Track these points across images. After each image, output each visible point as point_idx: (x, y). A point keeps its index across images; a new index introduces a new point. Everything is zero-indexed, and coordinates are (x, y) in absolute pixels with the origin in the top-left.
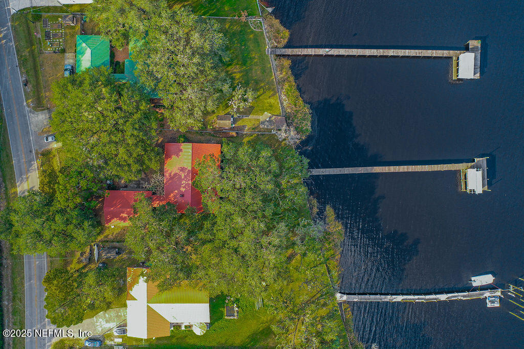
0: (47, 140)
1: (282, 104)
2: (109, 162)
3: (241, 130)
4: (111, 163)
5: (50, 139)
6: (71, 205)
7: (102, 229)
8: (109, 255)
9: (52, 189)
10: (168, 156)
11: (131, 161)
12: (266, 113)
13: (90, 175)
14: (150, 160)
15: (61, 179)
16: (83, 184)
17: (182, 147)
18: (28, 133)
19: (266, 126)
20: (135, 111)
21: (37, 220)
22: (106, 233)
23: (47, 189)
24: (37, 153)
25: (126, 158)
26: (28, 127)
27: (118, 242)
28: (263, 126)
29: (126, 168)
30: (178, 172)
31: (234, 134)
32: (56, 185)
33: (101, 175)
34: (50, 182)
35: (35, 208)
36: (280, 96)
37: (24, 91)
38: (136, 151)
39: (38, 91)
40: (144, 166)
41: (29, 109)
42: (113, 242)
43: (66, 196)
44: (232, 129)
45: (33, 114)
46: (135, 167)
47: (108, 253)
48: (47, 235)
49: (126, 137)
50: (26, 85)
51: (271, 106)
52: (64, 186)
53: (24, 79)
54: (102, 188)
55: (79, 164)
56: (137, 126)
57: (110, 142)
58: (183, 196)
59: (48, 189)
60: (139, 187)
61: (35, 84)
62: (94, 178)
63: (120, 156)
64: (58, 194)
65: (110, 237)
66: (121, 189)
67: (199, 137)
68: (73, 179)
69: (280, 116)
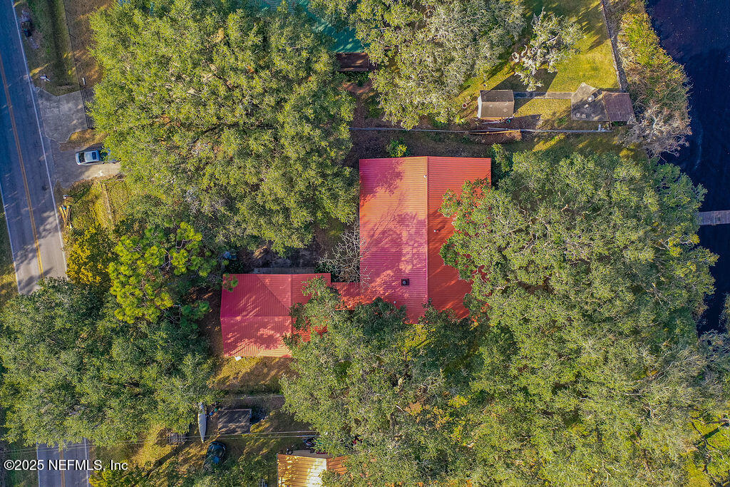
0: (82, 159)
1: (619, 63)
2: (239, 205)
3: (528, 126)
4: (243, 207)
5: (88, 157)
6: (150, 314)
7: (214, 364)
8: (232, 426)
9: (100, 273)
10: (367, 190)
11: (291, 202)
12: (583, 85)
13: (195, 237)
14: (335, 197)
15: (123, 249)
16: (179, 260)
17: (400, 168)
18: (36, 145)
19: (584, 116)
20: (302, 74)
21: (63, 356)
22: (225, 372)
23: (87, 276)
24: (59, 192)
25: (281, 193)
26: (36, 132)
27: (252, 393)
28: (578, 115)
29: (280, 219)
30: (391, 226)
31: (516, 134)
32: (111, 266)
33: (220, 238)
34: (92, 258)
35: (59, 323)
36: (614, 45)
37: (27, 47)
38: (305, 175)
39: (57, 47)
40: (319, 214)
41: (37, 89)
42: (240, 393)
43: (137, 292)
44: (509, 124)
45: (48, 99)
46: (300, 216)
47: (229, 421)
48: (90, 392)
49: (282, 141)
50: (29, 33)
51: (595, 69)
52: (130, 266)
53: (24, 19)
54: (217, 270)
55: (163, 210)
56: (309, 112)
57: (245, 153)
58: (406, 282)
59: (90, 274)
60: (298, 265)
61: (50, 31)
62: (203, 247)
63: (264, 188)
64: (116, 289)
65: (231, 381)
66: (256, 270)
67: (432, 144)
68: (154, 249)
69: (617, 90)
